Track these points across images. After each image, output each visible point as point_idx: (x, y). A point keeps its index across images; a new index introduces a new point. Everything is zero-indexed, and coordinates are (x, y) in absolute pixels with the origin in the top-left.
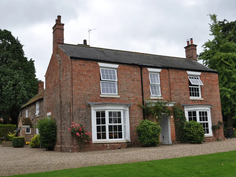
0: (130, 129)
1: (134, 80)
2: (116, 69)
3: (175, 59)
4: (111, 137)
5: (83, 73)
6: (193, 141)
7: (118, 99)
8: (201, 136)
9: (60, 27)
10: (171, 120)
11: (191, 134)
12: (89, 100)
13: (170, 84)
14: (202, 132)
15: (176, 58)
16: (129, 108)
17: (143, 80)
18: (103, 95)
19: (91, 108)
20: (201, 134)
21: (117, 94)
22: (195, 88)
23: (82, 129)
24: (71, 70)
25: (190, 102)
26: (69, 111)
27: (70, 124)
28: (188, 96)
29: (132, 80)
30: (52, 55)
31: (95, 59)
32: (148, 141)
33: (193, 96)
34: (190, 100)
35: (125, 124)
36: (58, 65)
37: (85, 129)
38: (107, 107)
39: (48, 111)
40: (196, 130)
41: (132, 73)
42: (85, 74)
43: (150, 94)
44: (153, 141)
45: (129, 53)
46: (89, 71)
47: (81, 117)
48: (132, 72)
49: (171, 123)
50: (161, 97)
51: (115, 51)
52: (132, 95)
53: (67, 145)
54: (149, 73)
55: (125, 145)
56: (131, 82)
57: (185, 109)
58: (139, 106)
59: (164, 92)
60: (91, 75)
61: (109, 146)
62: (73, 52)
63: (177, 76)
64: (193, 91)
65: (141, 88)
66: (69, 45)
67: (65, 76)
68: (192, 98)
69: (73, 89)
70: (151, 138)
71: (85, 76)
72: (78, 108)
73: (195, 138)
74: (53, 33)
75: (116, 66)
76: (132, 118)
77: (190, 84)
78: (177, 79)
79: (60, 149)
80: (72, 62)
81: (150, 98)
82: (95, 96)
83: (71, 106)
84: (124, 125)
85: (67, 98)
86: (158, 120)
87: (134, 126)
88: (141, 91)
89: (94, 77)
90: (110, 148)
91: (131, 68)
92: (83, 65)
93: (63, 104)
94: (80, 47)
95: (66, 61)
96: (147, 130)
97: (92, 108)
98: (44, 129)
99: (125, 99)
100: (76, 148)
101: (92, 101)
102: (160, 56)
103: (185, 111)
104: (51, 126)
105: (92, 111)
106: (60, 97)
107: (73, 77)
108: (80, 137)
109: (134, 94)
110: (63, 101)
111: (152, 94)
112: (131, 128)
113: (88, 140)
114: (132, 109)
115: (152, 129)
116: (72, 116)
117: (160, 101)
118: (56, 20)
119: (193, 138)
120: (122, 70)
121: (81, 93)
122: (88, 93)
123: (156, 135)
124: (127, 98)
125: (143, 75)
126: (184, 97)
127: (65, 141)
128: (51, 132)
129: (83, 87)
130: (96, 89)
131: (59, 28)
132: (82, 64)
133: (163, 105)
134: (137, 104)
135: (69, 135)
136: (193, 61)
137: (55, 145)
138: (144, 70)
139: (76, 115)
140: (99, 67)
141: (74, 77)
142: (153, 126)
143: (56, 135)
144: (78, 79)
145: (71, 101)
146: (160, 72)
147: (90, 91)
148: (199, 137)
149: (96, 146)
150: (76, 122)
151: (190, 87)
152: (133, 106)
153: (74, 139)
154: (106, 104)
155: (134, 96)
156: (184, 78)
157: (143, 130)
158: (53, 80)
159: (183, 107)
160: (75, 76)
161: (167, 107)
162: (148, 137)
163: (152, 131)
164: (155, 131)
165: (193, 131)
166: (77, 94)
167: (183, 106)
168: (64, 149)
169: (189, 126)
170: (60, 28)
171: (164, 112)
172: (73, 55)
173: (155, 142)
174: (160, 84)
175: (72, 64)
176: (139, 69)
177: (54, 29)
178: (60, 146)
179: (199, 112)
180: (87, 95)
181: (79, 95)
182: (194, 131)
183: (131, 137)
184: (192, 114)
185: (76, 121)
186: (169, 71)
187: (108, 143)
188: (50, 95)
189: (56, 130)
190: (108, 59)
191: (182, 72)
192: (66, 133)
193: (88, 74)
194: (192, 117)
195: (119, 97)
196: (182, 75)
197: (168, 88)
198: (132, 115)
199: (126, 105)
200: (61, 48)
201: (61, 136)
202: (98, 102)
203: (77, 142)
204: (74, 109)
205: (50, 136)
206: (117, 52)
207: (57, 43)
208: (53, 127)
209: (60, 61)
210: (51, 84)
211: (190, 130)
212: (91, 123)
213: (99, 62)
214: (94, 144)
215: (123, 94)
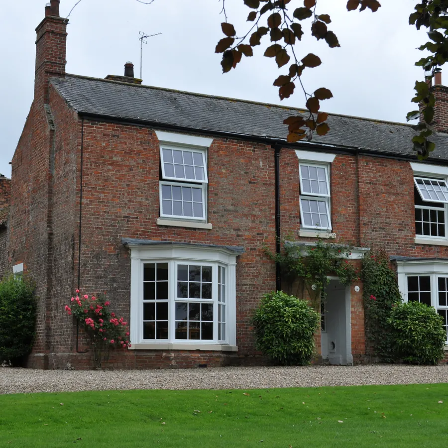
0: (237, 316)
1: (254, 183)
2: (204, 150)
3: (386, 125)
4: (180, 335)
5: (111, 158)
6: (411, 358)
7: (207, 232)
8: (433, 344)
9: (56, 28)
10: (355, 296)
11: (407, 337)
12: (125, 233)
13: (358, 197)
14: (438, 334)
15: (388, 123)
16: (238, 258)
17: (281, 182)
18: (166, 218)
19: (130, 255)
20: (433, 338)
21: (204, 218)
22: (433, 212)
23: (103, 310)
24: (80, 147)
25: (415, 252)
26: (70, 259)
27: (72, 294)
28: (410, 234)
29: (250, 182)
30: (33, 104)
31: (148, 119)
32: (280, 349)
33: (427, 233)
34: (416, 244)
35: (224, 301)
36: (48, 133)
37: (110, 311)
38: (175, 254)
39: (16, 261)
40: (420, 326)
41: (250, 161)
42: (117, 162)
43: (301, 223)
44: (294, 349)
45: (249, 105)
46: (128, 153)
47: (101, 277)
48: (249, 159)
49: (352, 306)
50: (332, 232)
51: (209, 100)
52: (247, 223)
53: (62, 352)
54: (300, 165)
55: (218, 357)
56: (245, 188)
57: (400, 270)
58: (266, 254)
59: (342, 220)
60: (134, 164)
61: (175, 358)
62: (88, 100)
63: (380, 176)
64: (426, 219)
65: (273, 205)
66: (81, 80)
67: (65, 164)
68: (421, 239)
69: (84, 200)
70: (289, 341)
71: (117, 165)
72: (94, 251)
73: (417, 348)
74: (36, 43)
75: (207, 142)
76: (244, 288)
77: (418, 199)
78: (380, 184)
79: (43, 362)
80: (83, 126)
81: (298, 233)
82: (144, 222)
83: (76, 247)
84: (219, 305)
85: (66, 224)
86: (317, 295)
87: (248, 307)
88: (273, 214)
89: (141, 170)
90: (177, 363)
91: (248, 149)
92: (114, 136)
93: (55, 240)
94: (111, 85)
95: (66, 123)
96: (280, 321)
97: (134, 255)
98: (3, 308)
99: (228, 232)
100: (85, 358)
101: (134, 235)
102: (341, 116)
103: (399, 275)
104: (22, 299)
105: (132, 260)
106: (50, 222)
107: (84, 167)
108: (97, 330)
109: (253, 221)
110: (57, 231)
111: (305, 224)
112: (240, 314)
113: (117, 340)
114: (244, 262)
115: (294, 316)
116: (76, 274)
117: (324, 244)
118: (47, 8)
119: (411, 348)
120: (221, 152)
121: (105, 212)
122: (124, 212)
123: (304, 333)
124: (232, 230)
125: (281, 169)
126: (398, 234)
127: (57, 342)
128: (21, 317)
129: (110, 196)
130: (148, 202)
131: (52, 32)
132: (111, 132)
133: (332, 254)
134: (259, 250)
135: (68, 324)
136: (437, 133)
137: (30, 352)
138: (284, 155)
139: (89, 271)
140: (158, 143)
141: (86, 168)
142: (296, 308)
143: (34, 324)
144: (98, 173)
145: (77, 232)
146: (330, 163)
147: (129, 208)
148: (429, 347)
149: (139, 358)
150: (87, 291)
151: (417, 207)
152: (248, 255)
153: (79, 336)
154: (170, 243)
155: (254, 225)
156: (402, 183)
157: (269, 319)
158: (32, 175)
159: (394, 264)
160: (89, 166)
161: (346, 259)
162: (282, 337)
163: (292, 322)
164: (302, 323)
165: (411, 328)
166: (93, 215)
167: (395, 260)
168: (53, 361)
169: (403, 315)
170: (55, 31)
171: (333, 273)
172: (89, 106)
173: (301, 352)
174: (329, 195)
175: (82, 132)
176: (270, 152)
177: (41, 33)
178: (42, 355)
179: (439, 279)
180: (120, 217)
181: (98, 218)
182: (416, 331)
183: (238, 339)
184: (419, 284)
185: (89, 287)
186: (357, 162)
187: (172, 350)
188: (23, 217)
189: (34, 310)
190: (186, 122)
191: (397, 167)
192: (60, 317)
193: (128, 160)
194: (419, 292)
195: (209, 226)
196: (397, 173)
197: (351, 209)
198: (244, 279)
199: (228, 249)
200: (57, 87)
201: (48, 328)
202: (150, 239)
203: (88, 344)
204: (83, 254)
205: (19, 326)
206: (214, 101)
207: (47, 72)
208: (28, 303)
209: (51, 122)
210: (28, 185)
211: (404, 327)
212: (130, 295)
213: (158, 129)
214: (135, 350)
215: (223, 219)
